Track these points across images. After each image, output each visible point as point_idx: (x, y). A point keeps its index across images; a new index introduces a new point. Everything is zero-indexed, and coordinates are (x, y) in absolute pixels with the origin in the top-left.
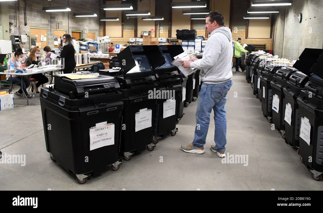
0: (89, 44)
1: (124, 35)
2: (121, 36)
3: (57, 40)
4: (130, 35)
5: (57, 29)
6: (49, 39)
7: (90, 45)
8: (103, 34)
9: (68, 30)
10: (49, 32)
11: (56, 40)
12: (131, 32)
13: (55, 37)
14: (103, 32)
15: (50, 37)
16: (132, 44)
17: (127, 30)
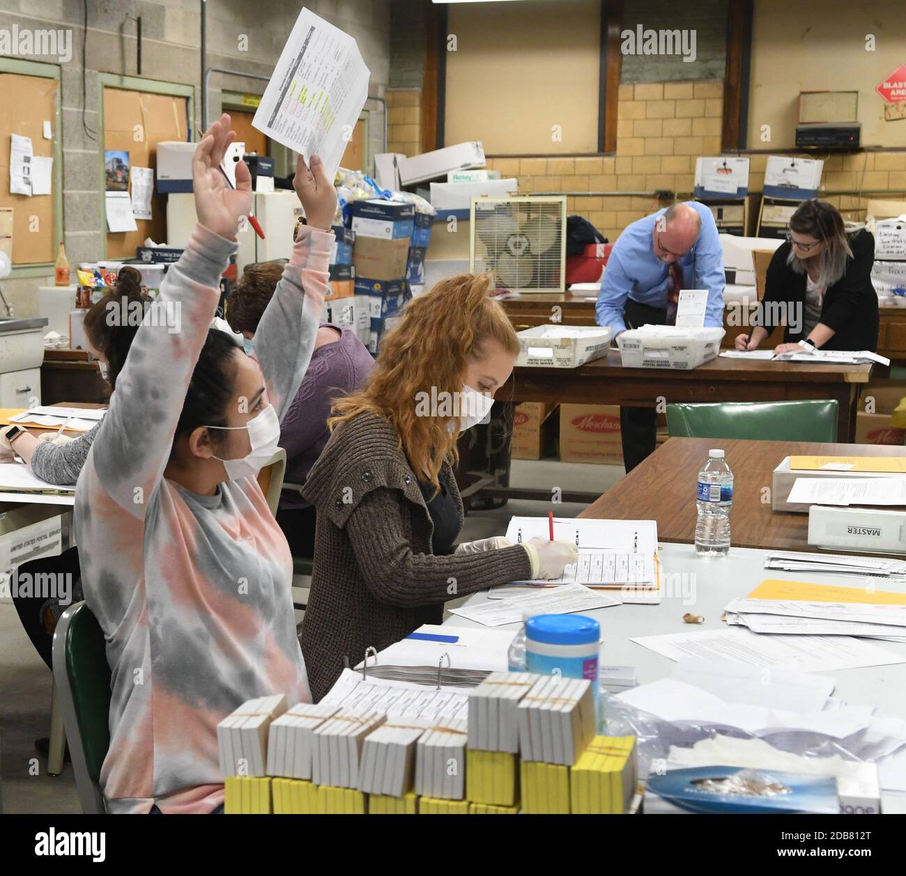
0: (355, 220)
1: (623, 128)
2: (592, 143)
3: (125, 185)
4: (677, 127)
5: (123, 75)
6: (69, 178)
7: (363, 227)
8: (425, 125)
9: (198, 87)
10: (72, 109)
11: (118, 180)
12: (694, 107)
13: (108, 158)
14: (426, 112)
15: (75, 151)
16: (727, 210)
17: (656, 90)
